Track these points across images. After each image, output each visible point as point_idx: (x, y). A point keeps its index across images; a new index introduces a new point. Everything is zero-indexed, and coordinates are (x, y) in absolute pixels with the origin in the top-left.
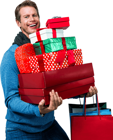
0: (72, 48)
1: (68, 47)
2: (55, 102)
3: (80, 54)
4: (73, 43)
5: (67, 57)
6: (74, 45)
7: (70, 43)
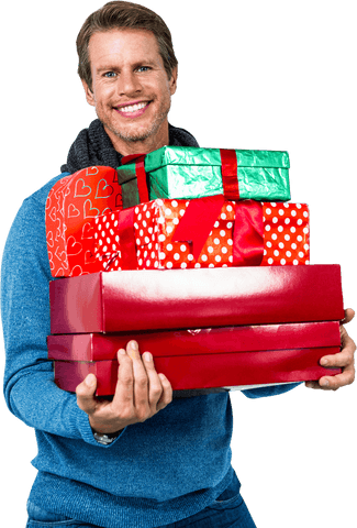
0: (264, 195)
1: (246, 188)
2: (136, 386)
3: (300, 222)
4: (273, 175)
5: (229, 225)
6: (274, 185)
7: (256, 174)
